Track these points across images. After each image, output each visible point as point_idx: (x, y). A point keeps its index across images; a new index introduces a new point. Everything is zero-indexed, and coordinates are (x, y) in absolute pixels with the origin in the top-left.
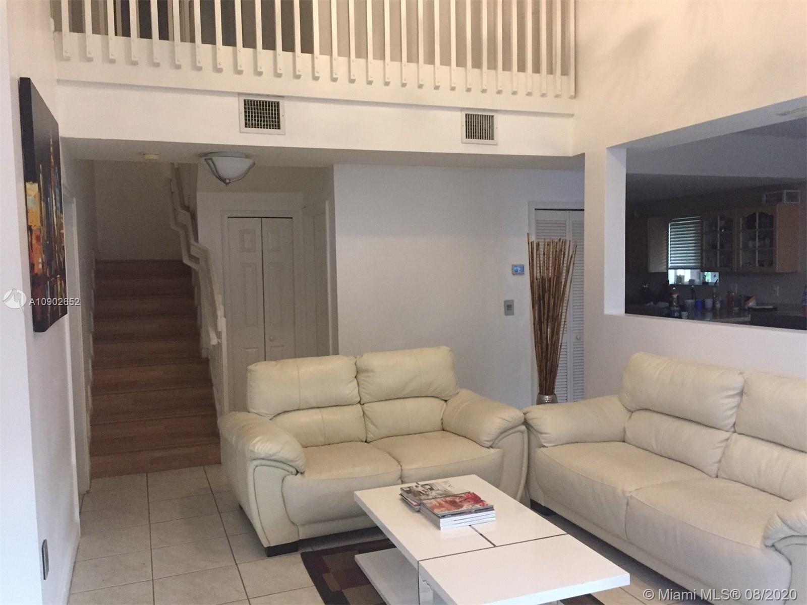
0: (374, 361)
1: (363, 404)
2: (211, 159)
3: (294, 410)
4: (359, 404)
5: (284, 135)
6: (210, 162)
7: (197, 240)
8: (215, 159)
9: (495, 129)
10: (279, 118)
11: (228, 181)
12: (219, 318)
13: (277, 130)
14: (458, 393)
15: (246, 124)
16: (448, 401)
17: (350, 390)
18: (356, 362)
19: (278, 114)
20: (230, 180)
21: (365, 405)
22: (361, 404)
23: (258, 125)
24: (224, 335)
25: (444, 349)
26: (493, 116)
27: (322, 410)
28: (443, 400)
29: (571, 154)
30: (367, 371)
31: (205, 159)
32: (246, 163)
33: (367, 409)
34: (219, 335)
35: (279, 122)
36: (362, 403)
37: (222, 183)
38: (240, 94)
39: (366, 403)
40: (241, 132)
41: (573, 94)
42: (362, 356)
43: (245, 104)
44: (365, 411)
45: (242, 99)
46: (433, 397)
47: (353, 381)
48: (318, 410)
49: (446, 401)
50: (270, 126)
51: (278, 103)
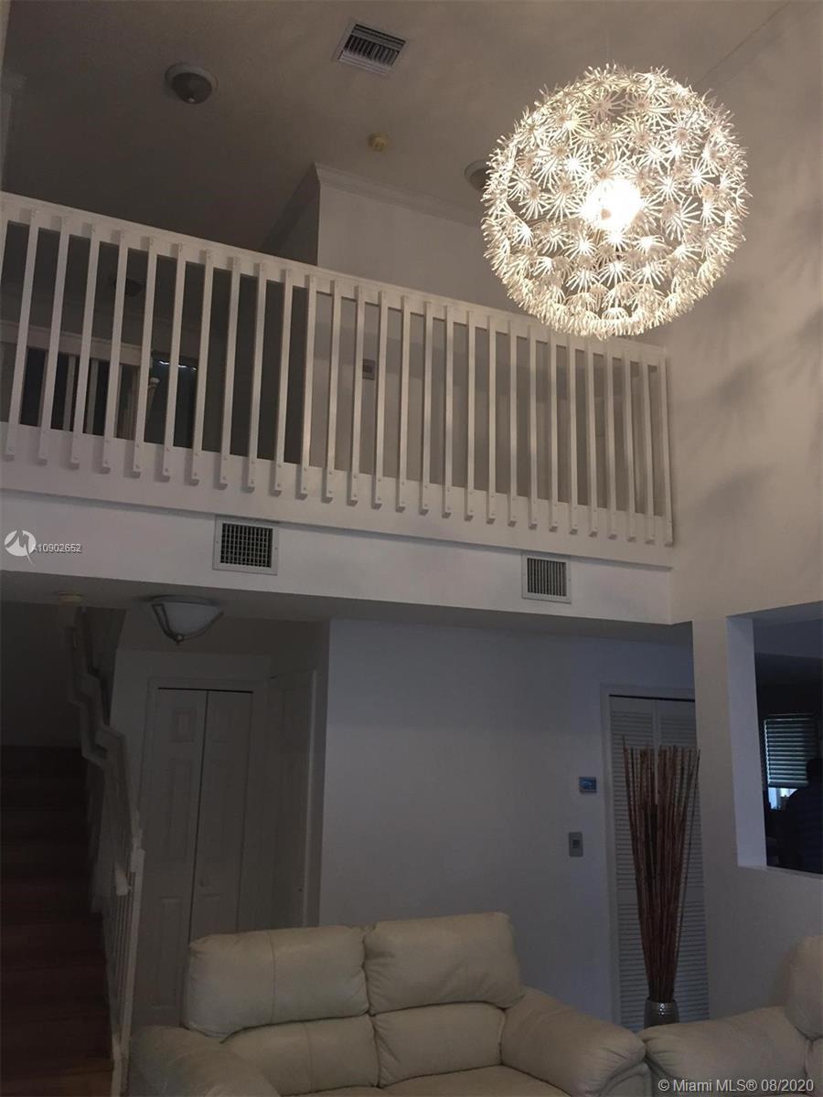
0: (395, 936)
1: (374, 1015)
2: (162, 605)
3: (263, 1026)
4: (367, 1016)
5: (276, 575)
6: (159, 608)
7: (107, 721)
8: (168, 605)
9: (567, 581)
10: (270, 552)
11: (180, 638)
12: (135, 849)
13: (266, 568)
14: (522, 997)
15: (222, 557)
16: (508, 1011)
17: (353, 990)
18: (364, 938)
19: (270, 546)
20: (183, 636)
21: (378, 1017)
22: (371, 1016)
23: (235, 559)
24: (139, 880)
25: (501, 918)
26: (564, 564)
27: (308, 1025)
28: (499, 1008)
29: (670, 623)
30: (381, 955)
31: (153, 606)
32: (210, 612)
33: (379, 1023)
34: (130, 878)
35: (269, 557)
36: (373, 1012)
37: (172, 640)
38: (218, 516)
39: (379, 1013)
40: (214, 569)
41: (671, 540)
42: (374, 927)
43: (224, 531)
44: (377, 1028)
45: (220, 523)
46: (485, 1002)
47: (360, 971)
48: (300, 1026)
49: (503, 1010)
50: (256, 561)
51: (271, 530)
